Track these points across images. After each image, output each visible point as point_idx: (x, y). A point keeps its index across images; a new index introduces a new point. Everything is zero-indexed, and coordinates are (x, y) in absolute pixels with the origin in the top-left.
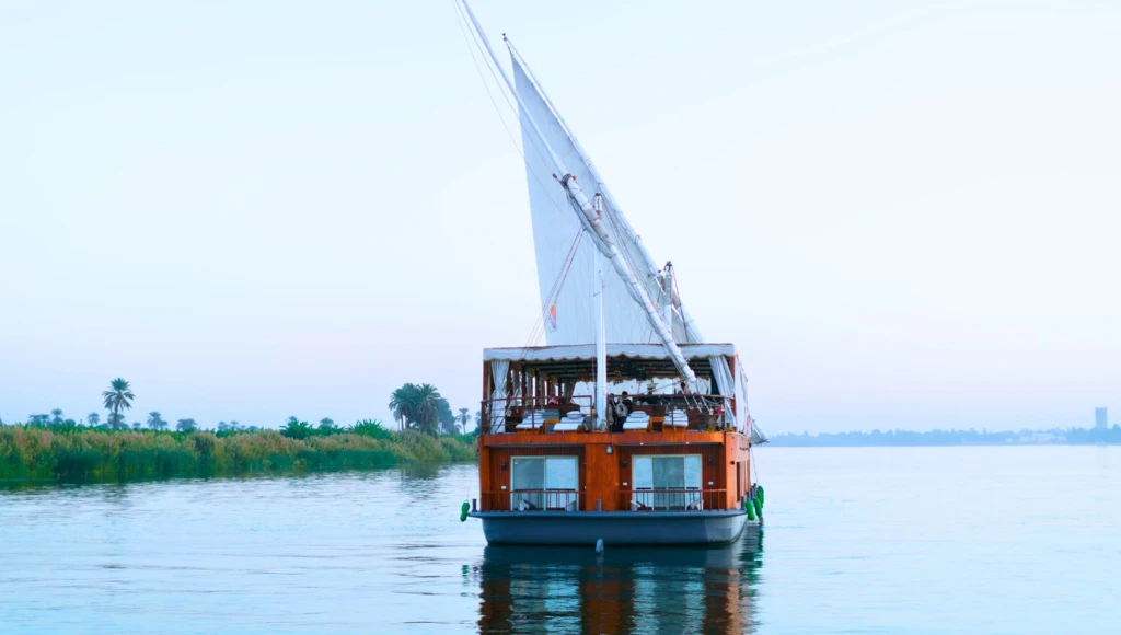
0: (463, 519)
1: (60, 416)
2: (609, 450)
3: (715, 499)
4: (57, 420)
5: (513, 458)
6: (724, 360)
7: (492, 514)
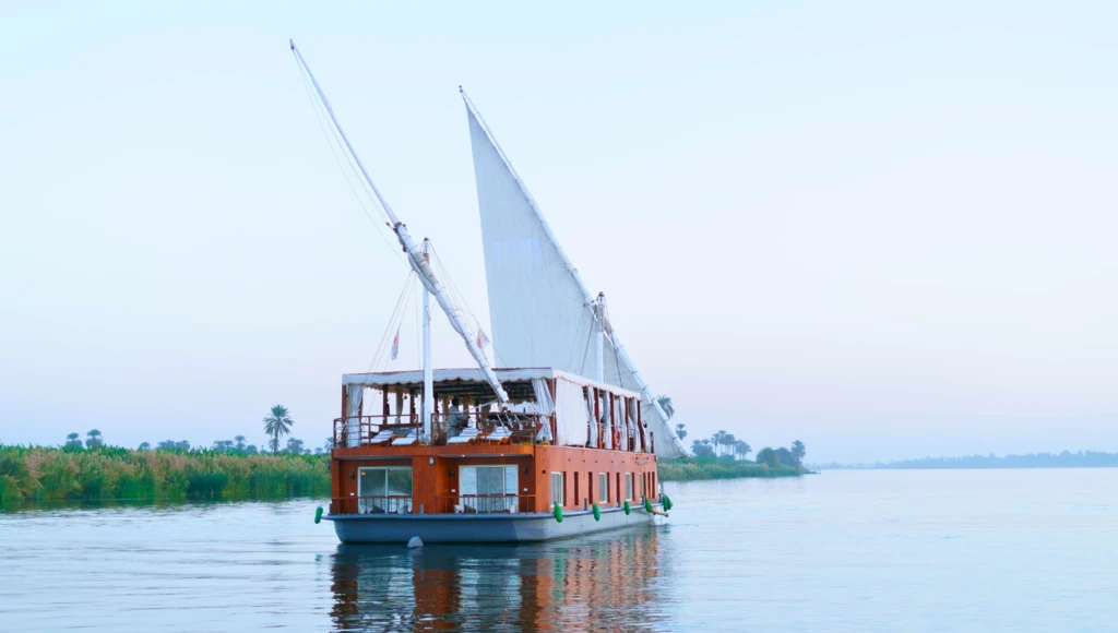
0: (317, 521)
1: (242, 442)
2: (432, 461)
3: (527, 504)
4: (240, 446)
5: (360, 468)
6: (545, 382)
7: (343, 516)
